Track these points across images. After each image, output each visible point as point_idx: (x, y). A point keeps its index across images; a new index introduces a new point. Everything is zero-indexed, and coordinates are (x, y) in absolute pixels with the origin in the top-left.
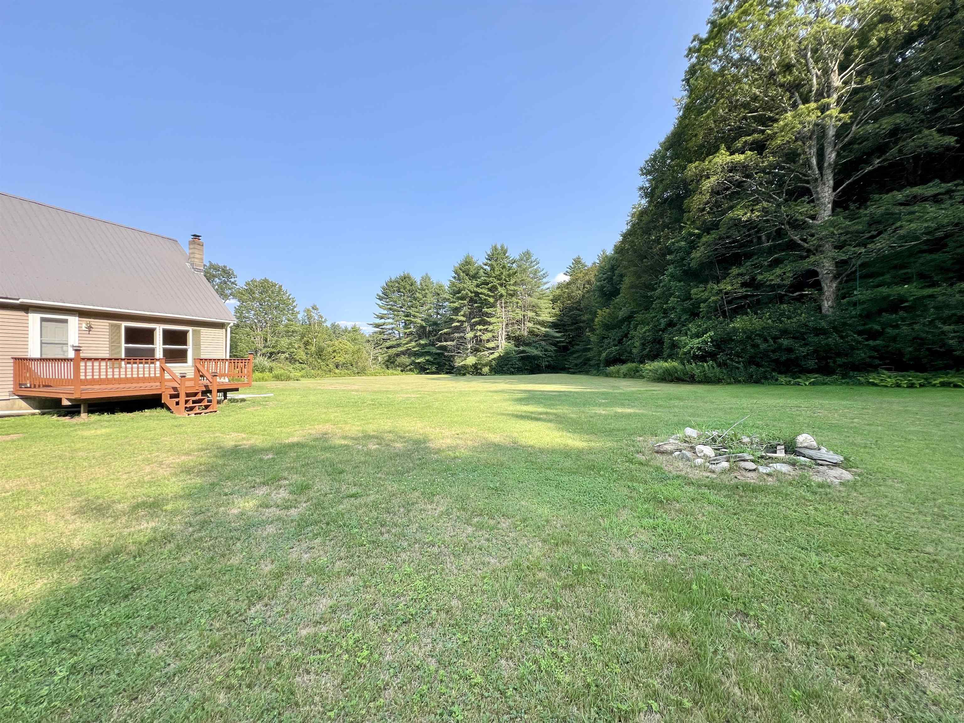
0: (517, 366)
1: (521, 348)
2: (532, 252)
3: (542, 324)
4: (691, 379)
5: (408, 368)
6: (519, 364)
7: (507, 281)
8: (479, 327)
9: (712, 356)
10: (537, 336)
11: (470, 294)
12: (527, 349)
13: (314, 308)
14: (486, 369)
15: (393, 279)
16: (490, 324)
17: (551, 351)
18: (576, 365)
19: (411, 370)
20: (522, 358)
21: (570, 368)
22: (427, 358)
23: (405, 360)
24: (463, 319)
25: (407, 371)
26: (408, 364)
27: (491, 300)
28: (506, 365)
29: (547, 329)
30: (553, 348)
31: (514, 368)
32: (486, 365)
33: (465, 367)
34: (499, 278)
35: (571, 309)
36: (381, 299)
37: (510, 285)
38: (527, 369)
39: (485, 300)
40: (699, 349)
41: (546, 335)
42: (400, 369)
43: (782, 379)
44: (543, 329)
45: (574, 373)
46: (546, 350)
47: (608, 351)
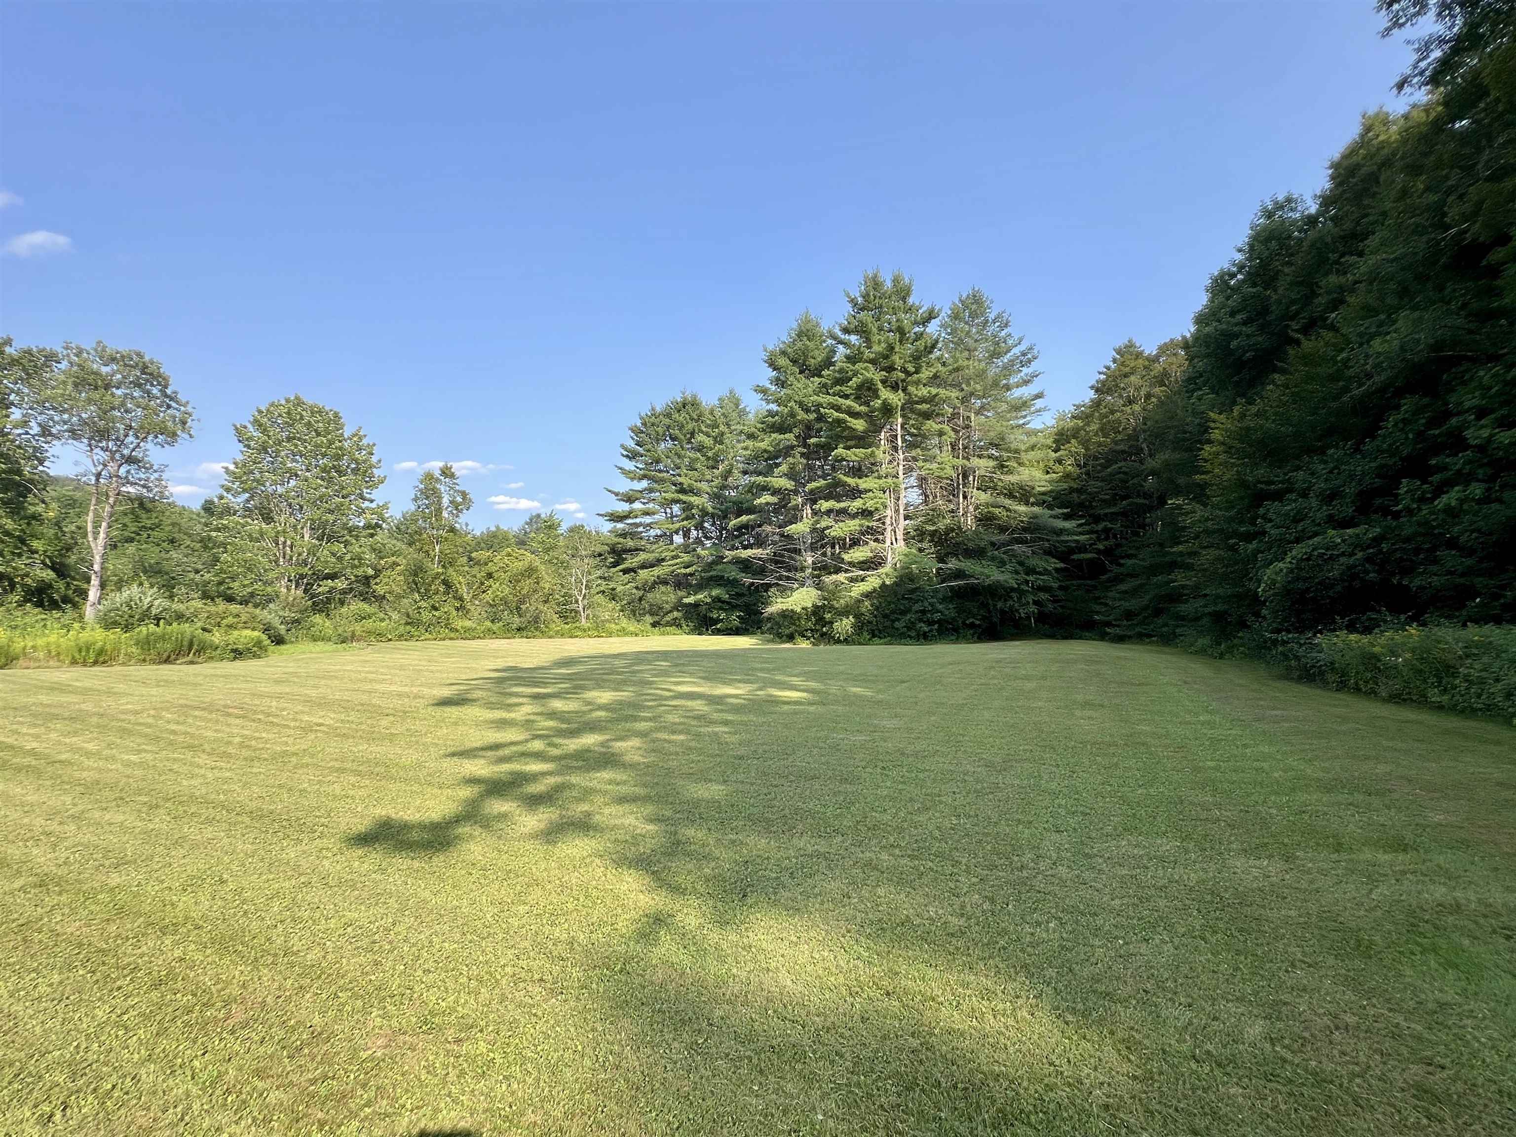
0: (937, 616)
1: (953, 564)
2: (987, 294)
3: (1023, 494)
5: (668, 618)
6: (949, 611)
7: (908, 374)
8: (825, 505)
10: (1003, 529)
11: (801, 415)
12: (967, 565)
13: (447, 472)
14: (846, 626)
15: (658, 409)
16: (855, 493)
17: (1046, 572)
18: (1129, 615)
19: (676, 623)
20: (958, 594)
21: (1108, 624)
22: (715, 592)
23: (667, 596)
24: (788, 484)
25: (668, 624)
26: (668, 607)
27: (859, 425)
28: (904, 613)
29: (1036, 509)
30: (1054, 564)
31: (930, 623)
32: (845, 612)
33: (788, 616)
34: (884, 362)
35: (1112, 457)
36: (632, 456)
37: (917, 383)
38: (972, 626)
39: (839, 422)
41: (1032, 528)
42: (649, 619)
44: (1022, 508)
45: (1120, 639)
46: (1030, 571)
47: (1298, 551)
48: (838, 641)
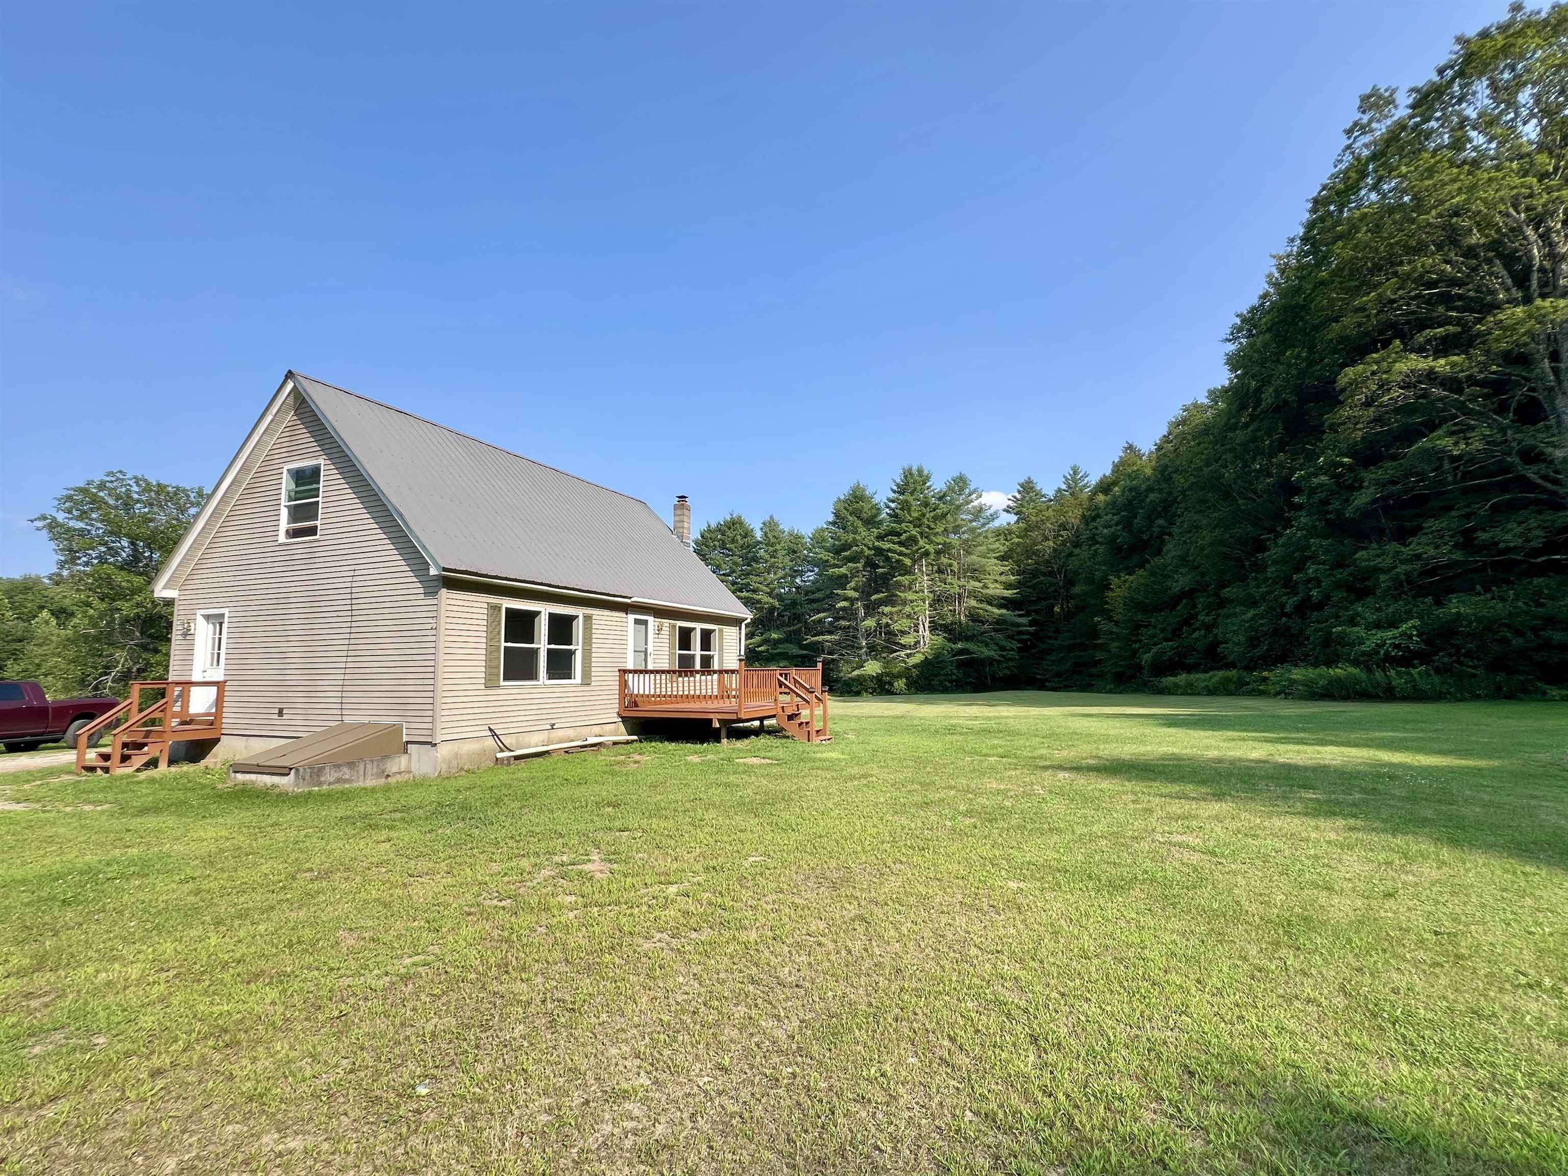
0: (954, 677)
1: (959, 645)
2: (969, 476)
3: (989, 600)
4: (1389, 695)
6: (958, 674)
7: (930, 528)
8: (886, 609)
9: (1424, 657)
10: (984, 622)
11: (867, 552)
12: (970, 646)
14: (900, 684)
15: (713, 525)
16: (904, 603)
17: (1012, 649)
18: (1058, 675)
20: (961, 665)
21: (1047, 680)
24: (855, 595)
27: (908, 562)
28: (936, 676)
29: (1004, 611)
30: (1015, 645)
31: (951, 682)
32: (899, 676)
33: (860, 680)
34: (917, 523)
35: (1034, 574)
37: (936, 534)
38: (971, 683)
39: (898, 561)
40: (1397, 647)
41: (1000, 623)
43: (1554, 692)
44: (996, 611)
45: (1054, 689)
46: (1002, 649)
47: (1155, 649)
48: (896, 694)
